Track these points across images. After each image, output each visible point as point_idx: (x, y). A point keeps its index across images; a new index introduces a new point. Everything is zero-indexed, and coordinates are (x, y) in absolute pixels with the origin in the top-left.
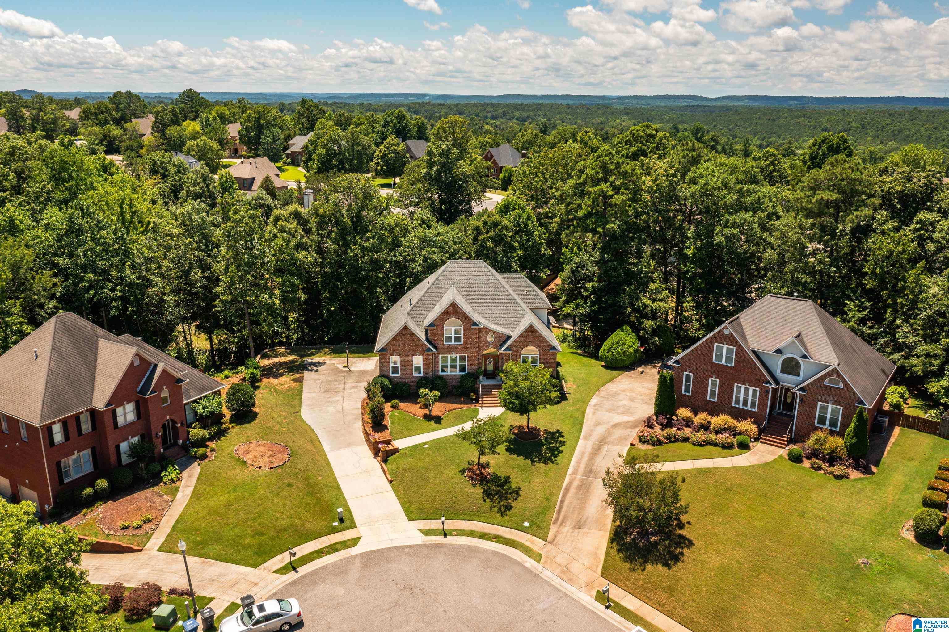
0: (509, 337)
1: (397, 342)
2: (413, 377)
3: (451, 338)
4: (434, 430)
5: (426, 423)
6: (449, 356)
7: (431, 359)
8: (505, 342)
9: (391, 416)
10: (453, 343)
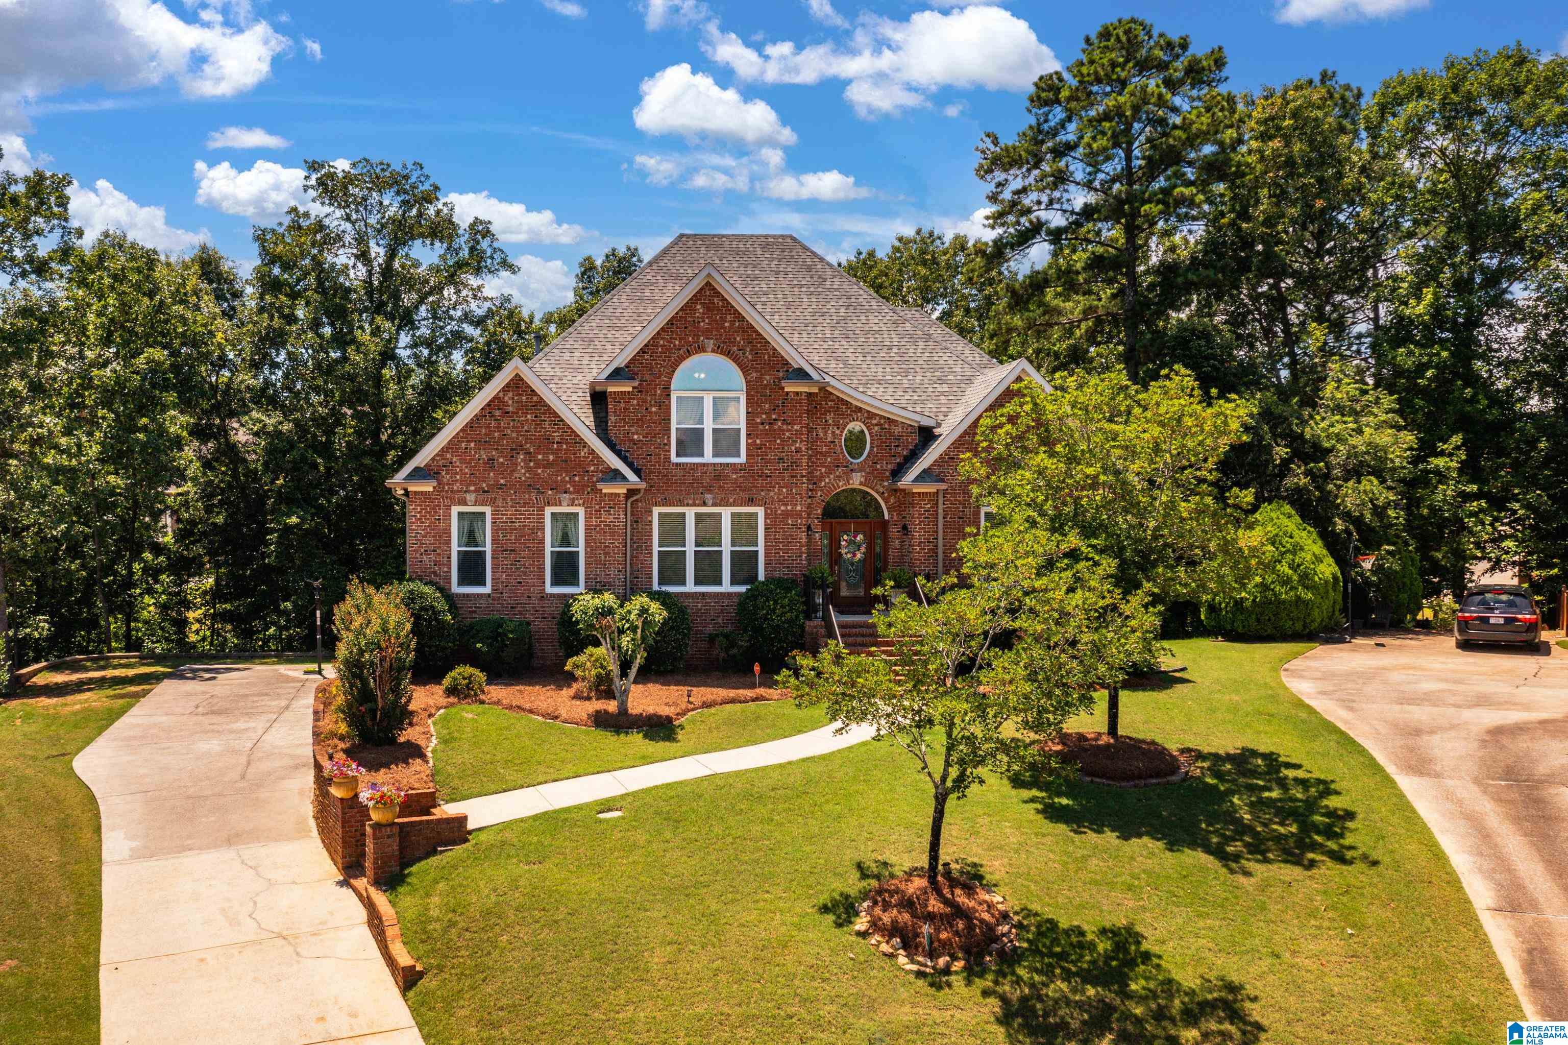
0: (927, 435)
1: (482, 444)
2: (543, 597)
3: (698, 434)
4: (647, 760)
5: (608, 740)
6: (690, 513)
7: (618, 518)
8: (913, 456)
9: (444, 718)
10: (708, 457)
